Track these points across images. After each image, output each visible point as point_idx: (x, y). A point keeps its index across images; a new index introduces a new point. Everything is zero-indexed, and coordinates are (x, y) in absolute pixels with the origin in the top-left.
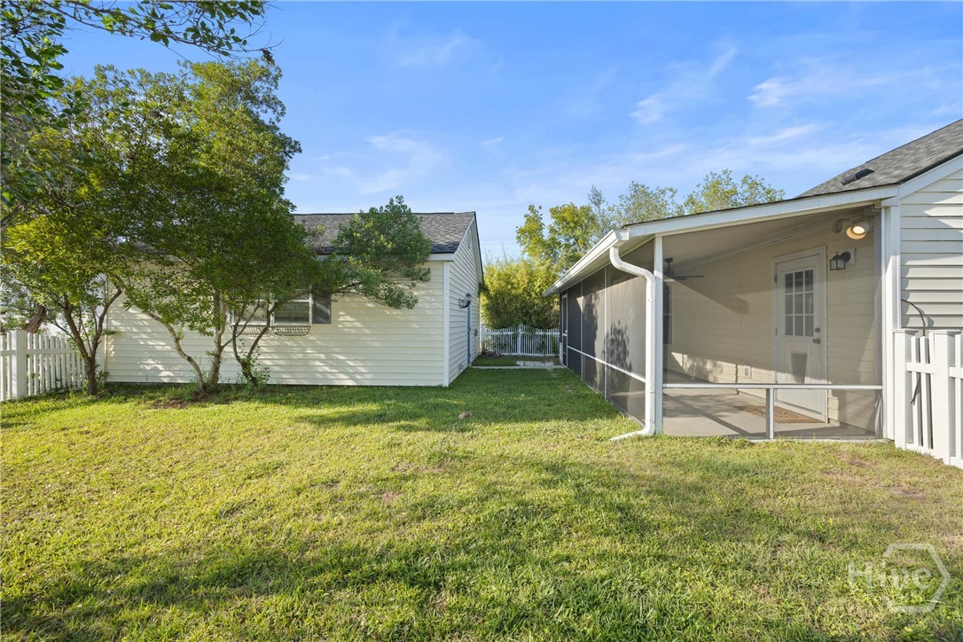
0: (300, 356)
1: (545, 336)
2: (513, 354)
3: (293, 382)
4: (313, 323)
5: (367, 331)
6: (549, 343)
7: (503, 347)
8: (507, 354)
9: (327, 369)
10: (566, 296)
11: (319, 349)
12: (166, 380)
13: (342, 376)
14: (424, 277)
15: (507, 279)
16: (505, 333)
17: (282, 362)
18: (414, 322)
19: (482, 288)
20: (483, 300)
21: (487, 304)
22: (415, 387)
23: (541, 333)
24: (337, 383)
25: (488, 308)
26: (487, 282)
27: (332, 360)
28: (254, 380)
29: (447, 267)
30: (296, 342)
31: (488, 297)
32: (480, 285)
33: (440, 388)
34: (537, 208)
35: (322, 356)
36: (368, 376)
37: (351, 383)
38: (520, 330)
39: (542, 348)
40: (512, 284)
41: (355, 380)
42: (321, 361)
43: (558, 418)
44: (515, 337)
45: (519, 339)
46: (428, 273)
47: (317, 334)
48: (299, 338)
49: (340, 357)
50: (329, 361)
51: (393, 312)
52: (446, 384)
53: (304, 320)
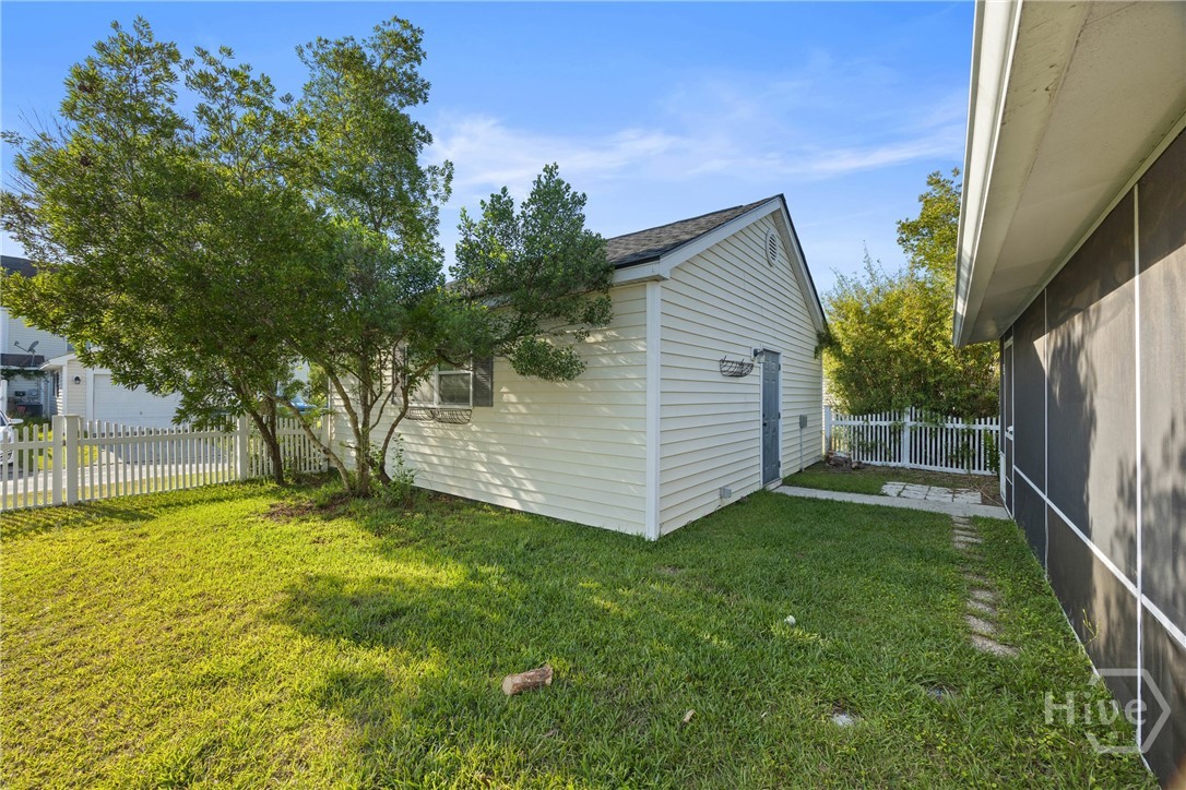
0: (463, 454)
1: (970, 432)
2: (892, 464)
3: (458, 492)
4: (474, 405)
5: (533, 421)
6: (978, 447)
7: (870, 449)
8: (878, 463)
9: (489, 477)
10: (1010, 342)
11: (482, 446)
13: (505, 492)
14: (597, 316)
15: (878, 319)
16: (873, 423)
17: (447, 461)
19: (826, 340)
20: (829, 363)
21: (838, 371)
23: (960, 426)
24: (501, 503)
25: (840, 376)
26: (836, 330)
27: (494, 464)
29: (654, 294)
30: (458, 432)
31: (840, 356)
32: (819, 335)
33: (641, 540)
34: (946, 176)
35: (485, 457)
36: (536, 498)
37: (516, 505)
38: (907, 419)
39: (963, 455)
40: (889, 328)
41: (521, 501)
42: (482, 463)
44: (896, 432)
45: (906, 435)
46: (605, 305)
47: (479, 421)
48: (460, 427)
49: (505, 461)
50: (491, 464)
51: (563, 385)
52: (652, 535)
53: (465, 400)
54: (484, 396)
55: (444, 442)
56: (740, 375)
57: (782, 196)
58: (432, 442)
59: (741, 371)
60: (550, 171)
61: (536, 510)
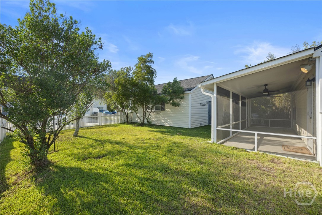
0: (159, 118)
3: (158, 124)
5: (172, 113)
9: (164, 122)
11: (163, 117)
12: (139, 122)
13: (167, 124)
17: (156, 120)
18: (182, 110)
22: (185, 128)
24: (166, 125)
28: (149, 122)
29: (190, 95)
30: (158, 115)
33: (188, 128)
35: (163, 119)
36: (172, 124)
37: (168, 125)
42: (163, 120)
43: (199, 137)
46: (183, 97)
47: (162, 113)
48: (159, 114)
49: (167, 119)
50: (164, 120)
51: (177, 108)
52: (190, 128)
53: (160, 110)
54: (163, 109)
55: (156, 117)
56: (204, 106)
57: (212, 75)
58: (153, 116)
59: (204, 105)
60: (175, 78)
61: (172, 126)
